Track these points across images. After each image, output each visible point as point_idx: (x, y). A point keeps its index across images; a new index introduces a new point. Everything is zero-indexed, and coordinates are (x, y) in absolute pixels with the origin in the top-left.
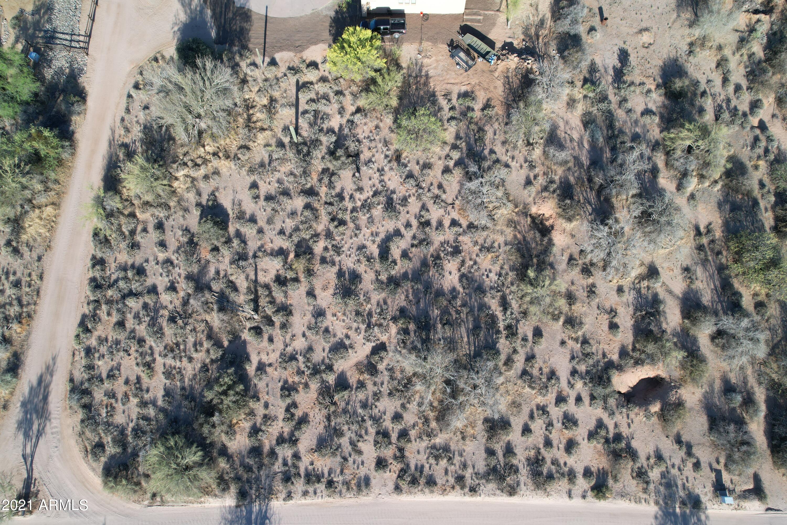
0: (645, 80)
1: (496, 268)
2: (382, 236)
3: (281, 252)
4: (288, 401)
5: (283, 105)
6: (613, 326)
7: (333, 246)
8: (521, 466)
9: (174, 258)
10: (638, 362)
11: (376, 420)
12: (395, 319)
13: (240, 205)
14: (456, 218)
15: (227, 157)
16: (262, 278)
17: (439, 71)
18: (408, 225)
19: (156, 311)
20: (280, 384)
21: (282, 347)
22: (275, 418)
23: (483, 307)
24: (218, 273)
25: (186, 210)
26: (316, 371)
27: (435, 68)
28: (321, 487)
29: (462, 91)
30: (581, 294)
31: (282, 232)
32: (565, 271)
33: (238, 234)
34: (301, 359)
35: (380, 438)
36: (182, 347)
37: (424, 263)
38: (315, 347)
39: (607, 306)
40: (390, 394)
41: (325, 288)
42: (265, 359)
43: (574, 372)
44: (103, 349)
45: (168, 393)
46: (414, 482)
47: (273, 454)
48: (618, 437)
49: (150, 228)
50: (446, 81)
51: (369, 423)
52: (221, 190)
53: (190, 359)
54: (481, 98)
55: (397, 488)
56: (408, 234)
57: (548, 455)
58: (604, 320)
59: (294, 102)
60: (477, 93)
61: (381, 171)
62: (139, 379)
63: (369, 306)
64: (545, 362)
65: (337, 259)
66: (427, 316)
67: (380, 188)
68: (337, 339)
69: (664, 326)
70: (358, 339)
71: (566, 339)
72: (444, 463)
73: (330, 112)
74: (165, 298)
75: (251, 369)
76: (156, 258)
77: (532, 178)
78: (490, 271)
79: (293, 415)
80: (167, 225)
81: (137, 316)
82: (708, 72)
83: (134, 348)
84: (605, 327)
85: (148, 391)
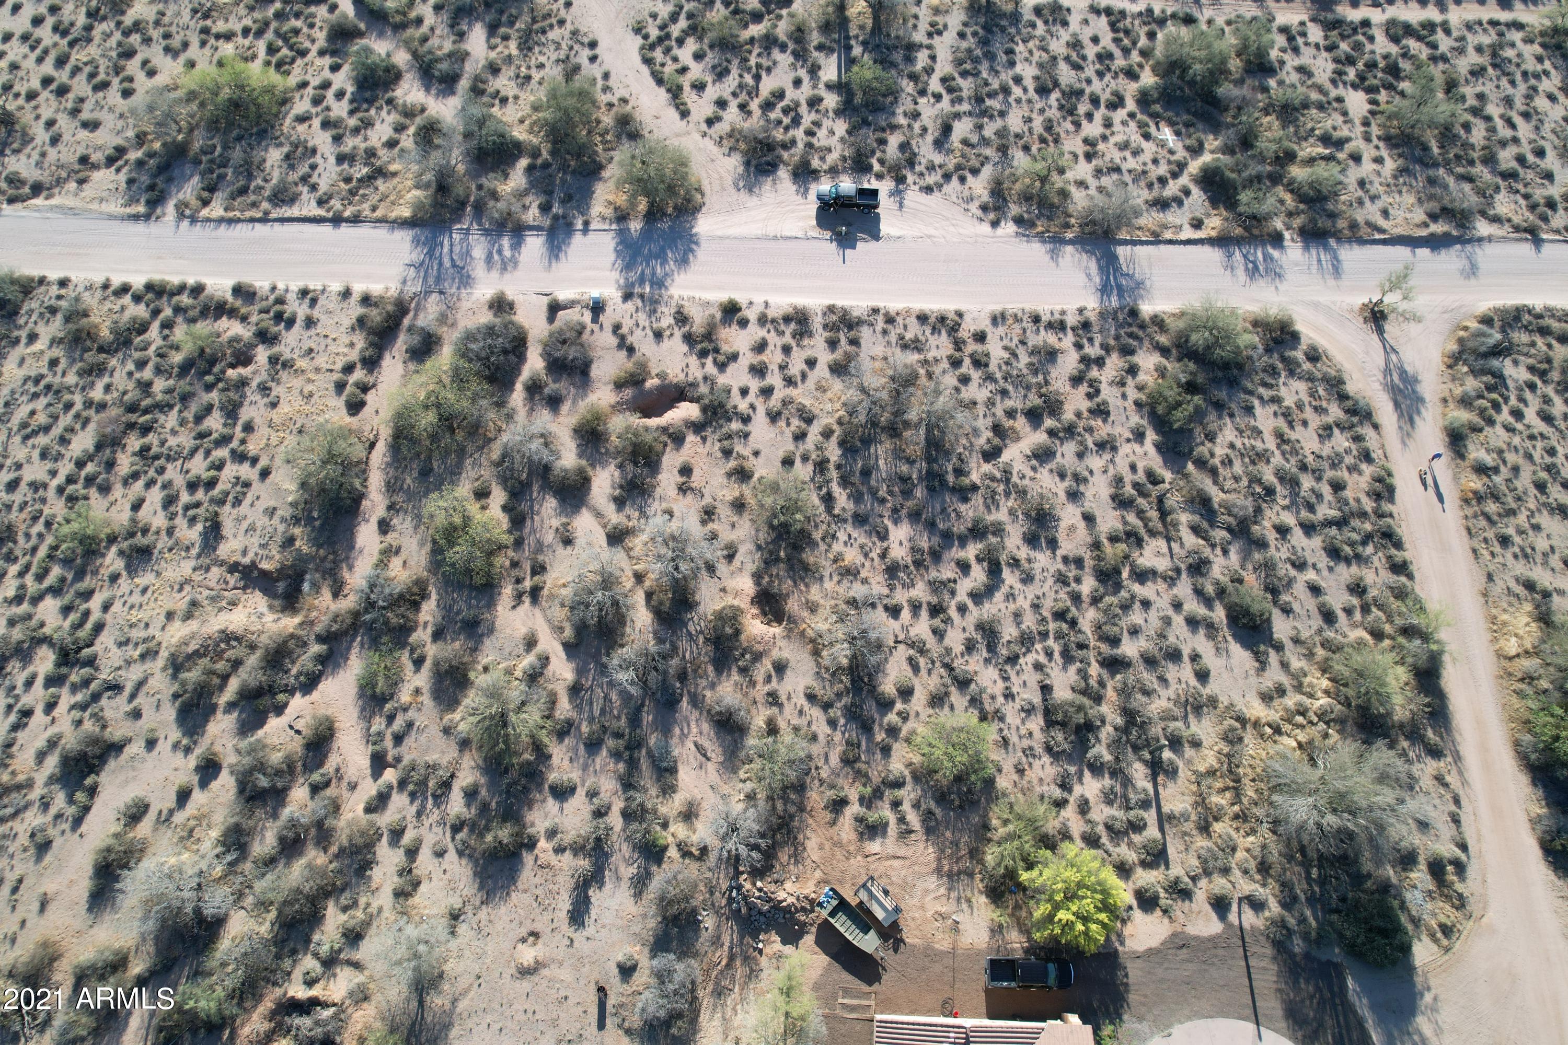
0: (553, 859)
1: (837, 547)
2: (999, 596)
3: (1142, 576)
4: (1098, 400)
5: (1185, 817)
6: (686, 471)
7: (1068, 585)
8: (820, 330)
9: (1293, 572)
10: (664, 430)
11: (990, 378)
12: (974, 488)
13: (1217, 649)
14: (891, 621)
15: (1256, 724)
16: (1161, 544)
17: (920, 885)
18: (962, 609)
19: (1293, 503)
20: (1110, 420)
21: (1117, 460)
22: (1111, 383)
23: (857, 497)
24: (1225, 552)
25: (1296, 641)
26: (1070, 431)
27: (926, 891)
28: (1045, 318)
29: (879, 841)
30: (725, 512)
31: (1146, 604)
32: (742, 542)
33: (1208, 602)
34: (1090, 445)
35: (984, 360)
36: (1247, 460)
37: (936, 556)
38: (1076, 459)
39: (690, 496)
40: (975, 403)
41: (1072, 528)
42: (1136, 447)
43: (746, 420)
44: (1349, 460)
45: (1249, 410)
46: (942, 319)
47: (1106, 348)
48: (703, 354)
49: (1341, 616)
50: (907, 862)
51: (998, 375)
52: (1252, 672)
53: (1232, 446)
54: (846, 827)
55: (960, 314)
56: (962, 596)
57: (788, 339)
58: (696, 480)
59: (1167, 826)
60: (853, 836)
61: (1009, 696)
62: (1292, 427)
63: (1010, 504)
64: (782, 433)
65: (1061, 567)
66: (931, 489)
67: (1008, 668)
68: (1048, 467)
69: (617, 473)
70: (1020, 466)
71: (751, 458)
72: (909, 336)
73: (1103, 806)
74: (1289, 519)
75: (1151, 436)
76: (1318, 571)
77: (774, 679)
78: (845, 543)
79: (1091, 386)
80: (1317, 621)
81: (1319, 497)
82: (437, 874)
83: (1310, 459)
84: (697, 473)
85: (1275, 414)
